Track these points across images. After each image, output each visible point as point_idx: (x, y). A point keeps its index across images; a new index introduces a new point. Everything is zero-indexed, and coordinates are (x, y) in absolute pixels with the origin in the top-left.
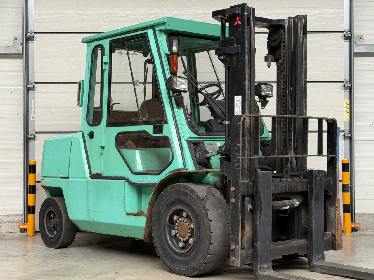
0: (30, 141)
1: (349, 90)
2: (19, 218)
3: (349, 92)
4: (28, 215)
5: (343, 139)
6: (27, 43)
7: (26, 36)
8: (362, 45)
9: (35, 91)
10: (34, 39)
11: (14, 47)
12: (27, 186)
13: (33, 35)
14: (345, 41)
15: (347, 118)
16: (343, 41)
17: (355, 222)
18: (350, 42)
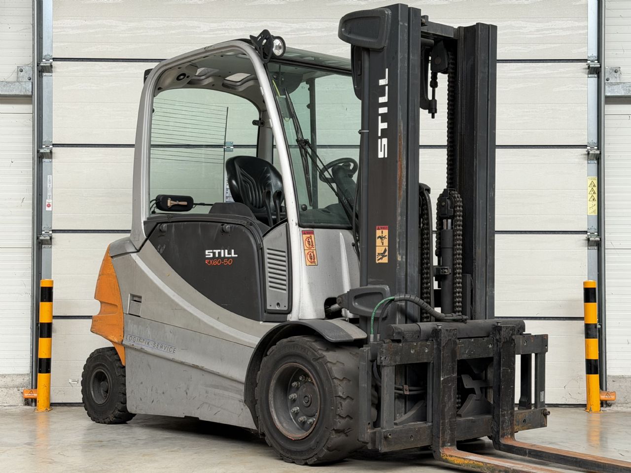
0: (43, 246)
1: (596, 162)
2: (22, 381)
3: (596, 165)
4: (39, 374)
5: (586, 246)
6: (40, 76)
7: (38, 65)
8: (618, 84)
9: (53, 160)
10: (53, 69)
11: (18, 83)
12: (37, 324)
13: (51, 63)
14: (590, 76)
15: (592, 210)
16: (587, 76)
17: (606, 390)
18: (599, 77)
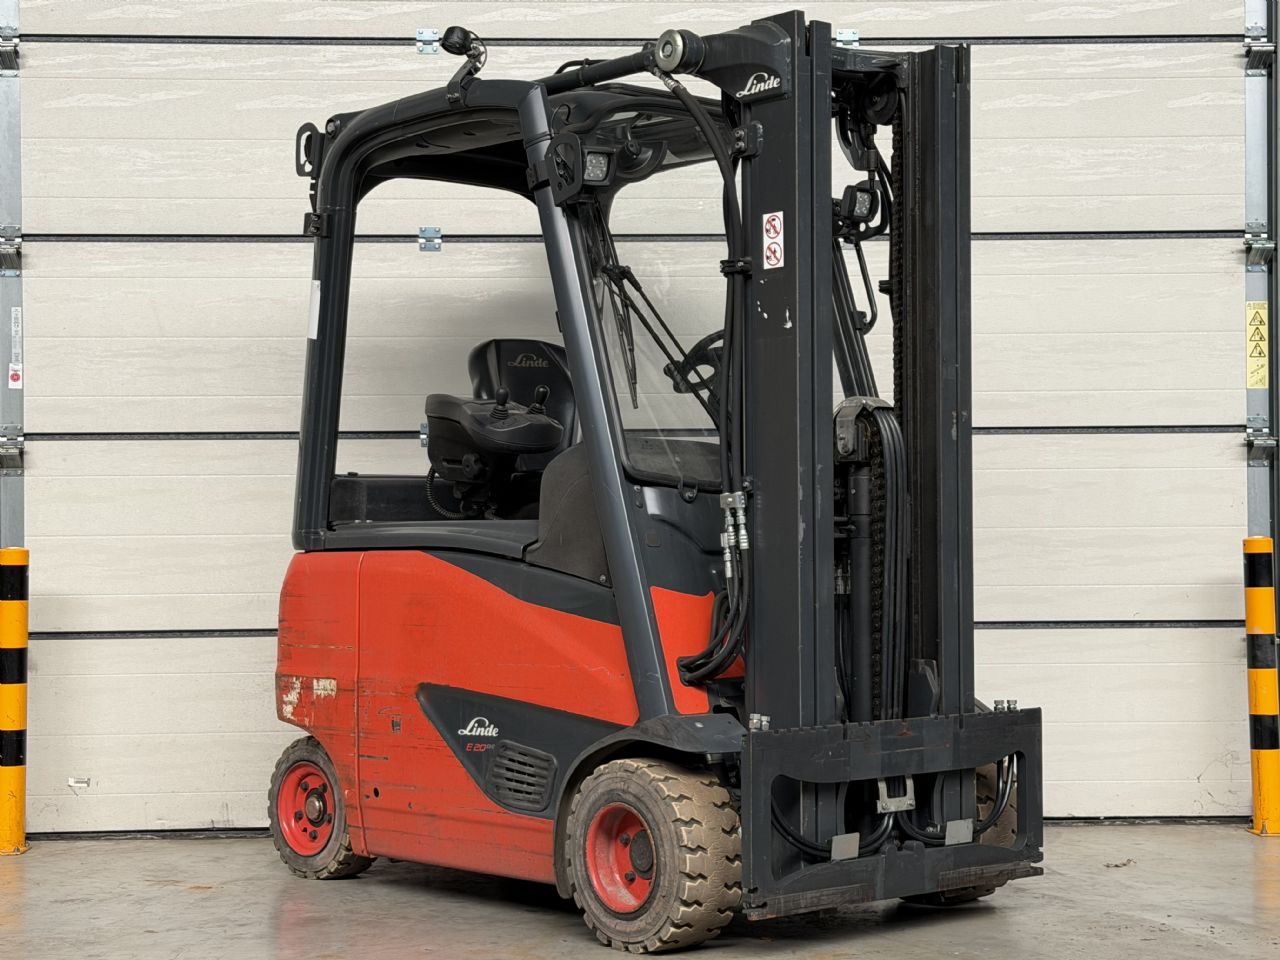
0: (5, 471)
1: (1265, 268)
3: (1266, 274)
5: (1244, 460)
9: (23, 271)
10: (19, 61)
13: (16, 46)
14: (1250, 72)
15: (1257, 377)
16: (1243, 72)
18: (1270, 76)
